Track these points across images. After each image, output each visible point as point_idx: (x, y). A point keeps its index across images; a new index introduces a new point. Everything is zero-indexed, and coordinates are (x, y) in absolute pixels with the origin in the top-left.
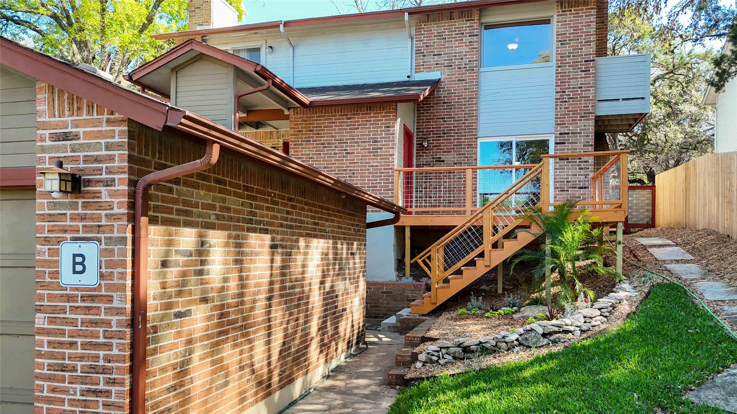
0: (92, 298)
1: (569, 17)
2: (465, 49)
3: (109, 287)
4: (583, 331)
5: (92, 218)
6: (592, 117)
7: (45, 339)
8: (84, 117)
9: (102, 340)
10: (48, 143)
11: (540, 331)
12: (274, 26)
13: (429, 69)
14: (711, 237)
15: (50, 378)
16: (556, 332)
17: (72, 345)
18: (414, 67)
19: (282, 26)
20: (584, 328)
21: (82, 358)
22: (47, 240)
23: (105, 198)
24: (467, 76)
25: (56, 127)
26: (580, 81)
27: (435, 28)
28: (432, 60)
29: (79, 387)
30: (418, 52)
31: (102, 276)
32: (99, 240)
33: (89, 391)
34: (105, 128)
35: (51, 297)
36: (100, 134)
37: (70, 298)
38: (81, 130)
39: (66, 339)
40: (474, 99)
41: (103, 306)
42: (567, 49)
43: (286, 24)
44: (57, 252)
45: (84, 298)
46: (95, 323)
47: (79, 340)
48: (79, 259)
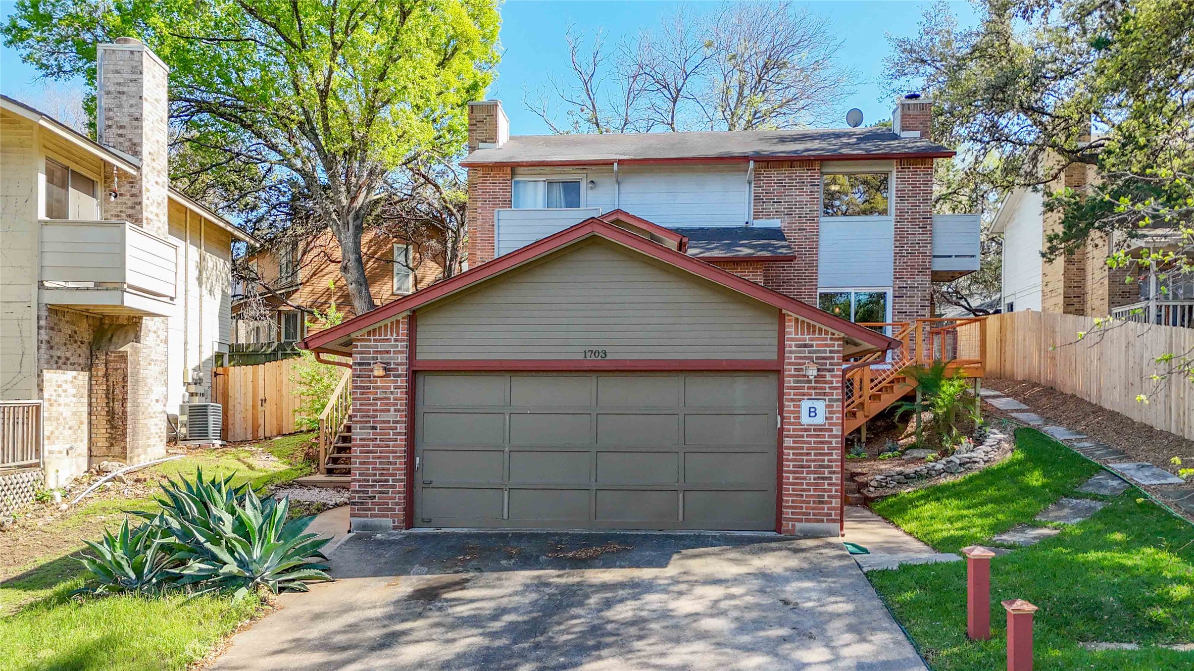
0: (821, 430)
1: (908, 174)
2: (805, 198)
3: (830, 424)
4: (985, 462)
5: (821, 388)
6: (928, 272)
7: (791, 452)
8: (817, 336)
9: (826, 451)
10: (794, 348)
11: (958, 462)
12: (609, 163)
13: (768, 216)
14: (1037, 389)
15: (794, 472)
16: (968, 463)
17: (808, 454)
18: (752, 213)
19: (616, 164)
20: (986, 459)
21: (814, 461)
22: (792, 400)
23: (828, 378)
24: (807, 226)
25: (799, 340)
26: (918, 237)
27: (775, 175)
28: (772, 208)
29: (812, 476)
30: (757, 198)
31: (827, 418)
32: (825, 400)
33: (819, 478)
34: (829, 342)
35: (794, 430)
36: (826, 345)
37: (806, 430)
38: (814, 343)
39: (805, 451)
40: (814, 248)
41: (827, 434)
42: (906, 205)
43: (620, 162)
44: (799, 406)
45: (815, 430)
46: (823, 443)
47: (813, 452)
48: (812, 410)
